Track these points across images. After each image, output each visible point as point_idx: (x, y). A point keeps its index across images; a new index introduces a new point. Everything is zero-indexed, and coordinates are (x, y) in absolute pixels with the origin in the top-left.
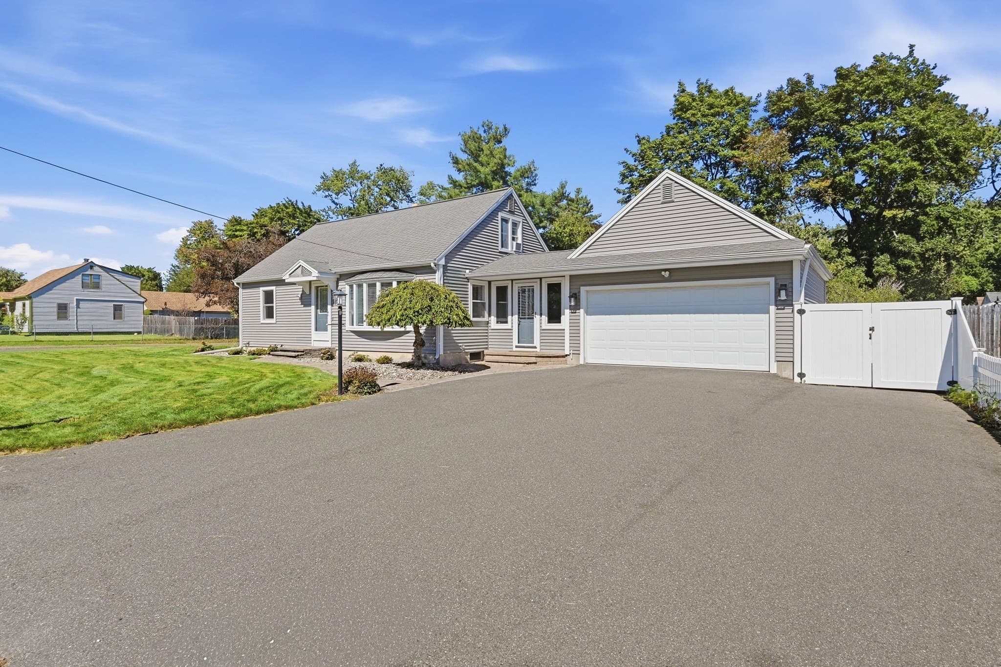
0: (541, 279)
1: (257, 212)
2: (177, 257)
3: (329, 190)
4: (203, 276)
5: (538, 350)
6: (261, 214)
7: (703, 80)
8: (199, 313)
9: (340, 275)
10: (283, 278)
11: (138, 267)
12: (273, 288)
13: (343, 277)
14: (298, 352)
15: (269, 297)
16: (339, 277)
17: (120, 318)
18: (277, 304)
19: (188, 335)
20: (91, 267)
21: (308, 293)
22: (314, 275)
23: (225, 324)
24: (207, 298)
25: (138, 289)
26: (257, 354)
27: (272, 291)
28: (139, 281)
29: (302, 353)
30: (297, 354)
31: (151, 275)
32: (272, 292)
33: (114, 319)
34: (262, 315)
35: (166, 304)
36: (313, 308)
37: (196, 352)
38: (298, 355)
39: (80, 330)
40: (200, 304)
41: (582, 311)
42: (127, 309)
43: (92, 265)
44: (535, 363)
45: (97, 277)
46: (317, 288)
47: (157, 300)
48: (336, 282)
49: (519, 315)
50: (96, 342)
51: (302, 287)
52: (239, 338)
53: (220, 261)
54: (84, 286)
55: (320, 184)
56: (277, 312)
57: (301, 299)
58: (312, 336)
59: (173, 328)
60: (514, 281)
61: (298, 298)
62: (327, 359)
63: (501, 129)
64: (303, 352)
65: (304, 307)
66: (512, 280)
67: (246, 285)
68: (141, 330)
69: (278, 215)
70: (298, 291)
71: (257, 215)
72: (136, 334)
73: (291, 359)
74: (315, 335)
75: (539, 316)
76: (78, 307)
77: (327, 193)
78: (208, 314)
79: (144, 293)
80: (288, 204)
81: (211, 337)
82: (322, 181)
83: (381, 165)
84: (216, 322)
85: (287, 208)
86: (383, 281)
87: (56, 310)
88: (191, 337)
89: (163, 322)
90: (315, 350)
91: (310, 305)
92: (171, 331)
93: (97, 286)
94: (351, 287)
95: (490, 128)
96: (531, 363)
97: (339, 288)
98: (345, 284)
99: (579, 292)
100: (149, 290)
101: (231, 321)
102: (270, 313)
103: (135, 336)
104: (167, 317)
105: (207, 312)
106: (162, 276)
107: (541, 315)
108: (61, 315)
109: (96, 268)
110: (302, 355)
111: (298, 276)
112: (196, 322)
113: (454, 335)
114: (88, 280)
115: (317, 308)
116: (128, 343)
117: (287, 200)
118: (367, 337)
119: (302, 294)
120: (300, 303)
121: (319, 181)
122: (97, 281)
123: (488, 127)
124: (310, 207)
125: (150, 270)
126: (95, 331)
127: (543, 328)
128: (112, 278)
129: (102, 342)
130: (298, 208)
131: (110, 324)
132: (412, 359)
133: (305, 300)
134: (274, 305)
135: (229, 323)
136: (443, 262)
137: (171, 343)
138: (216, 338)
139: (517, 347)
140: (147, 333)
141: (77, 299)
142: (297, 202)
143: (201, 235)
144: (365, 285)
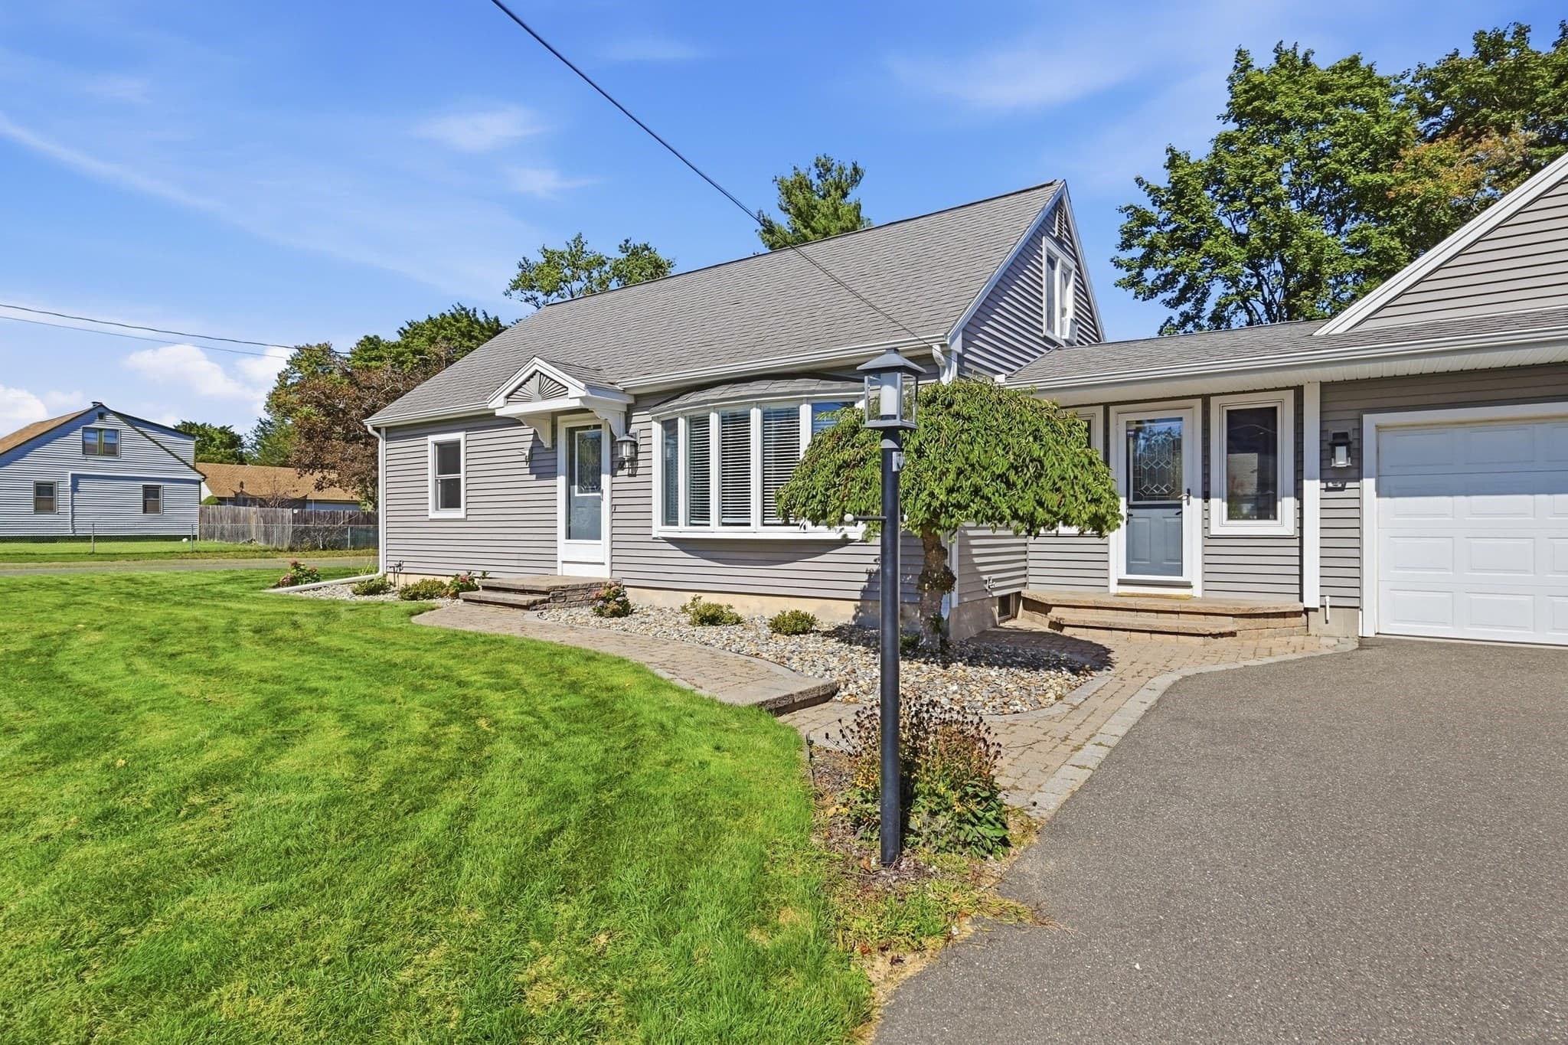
0: (1206, 399)
1: (407, 327)
2: (268, 407)
3: (532, 288)
4: (310, 435)
5: (1197, 591)
6: (413, 331)
7: (1287, 46)
8: (302, 502)
9: (636, 396)
10: (490, 406)
11: (205, 424)
12: (460, 436)
13: (641, 401)
14: (531, 592)
15: (449, 457)
16: (631, 401)
17: (156, 510)
18: (470, 474)
19: (281, 540)
20: (101, 416)
21: (547, 444)
22: (575, 394)
23: (350, 522)
24: (318, 475)
25: (190, 457)
26: (424, 596)
27: (458, 443)
28: (193, 442)
29: (546, 597)
30: (532, 598)
31: (226, 440)
32: (456, 445)
33: (145, 511)
34: (431, 501)
35: (242, 485)
36: (561, 481)
37: (278, 586)
38: (535, 603)
39: (79, 533)
40: (305, 485)
41: (1369, 484)
42: (169, 495)
43: (101, 410)
44: (1233, 634)
45: (113, 434)
46: (571, 431)
47: (229, 477)
48: (623, 416)
49: (1128, 500)
50: (100, 557)
51: (531, 431)
52: (377, 547)
53: (341, 406)
54: (87, 449)
55: (516, 278)
56: (470, 493)
57: (530, 459)
58: (559, 551)
59: (254, 530)
60: (1112, 409)
61: (523, 458)
62: (615, 614)
63: (849, 171)
64: (548, 593)
65: (537, 479)
66: (1107, 406)
67: (394, 432)
68: (197, 532)
69: (443, 333)
70: (523, 437)
71: (405, 332)
72: (185, 540)
73: (520, 612)
74: (567, 549)
75: (1200, 501)
76: (75, 489)
77: (529, 294)
78: (318, 505)
79: (200, 466)
80: (461, 314)
81: (324, 546)
82: (520, 271)
83: (627, 241)
84: (334, 518)
85: (457, 321)
86: (767, 406)
87: (31, 494)
88: (286, 546)
89: (235, 519)
90: (575, 589)
91: (553, 475)
92: (250, 535)
93: (112, 451)
94: (670, 426)
95: (829, 170)
96: (1222, 635)
97: (633, 429)
98: (649, 418)
99: (1360, 430)
100: (221, 462)
101: (361, 516)
102: (450, 496)
103: (185, 545)
104: (242, 509)
105: (317, 501)
106: (244, 439)
107: (1206, 497)
108: (41, 504)
109: (110, 418)
110: (543, 602)
111: (528, 400)
112: (296, 519)
113: (975, 551)
114: (93, 440)
115: (570, 482)
116: (162, 558)
117: (458, 308)
118: (716, 555)
119: (532, 448)
120: (528, 471)
121: (515, 273)
122: (113, 441)
123: (824, 168)
124: (497, 320)
125: (223, 431)
126: (98, 533)
127: (1214, 531)
128: (140, 436)
129: (113, 556)
130: (477, 321)
131: (135, 519)
132: (854, 618)
133: (540, 464)
134: (462, 475)
135: (357, 521)
136: (957, 346)
137: (246, 558)
138: (333, 548)
139: (1121, 583)
140: (206, 539)
141: (72, 475)
142: (475, 311)
143: (310, 369)
144: (714, 420)
